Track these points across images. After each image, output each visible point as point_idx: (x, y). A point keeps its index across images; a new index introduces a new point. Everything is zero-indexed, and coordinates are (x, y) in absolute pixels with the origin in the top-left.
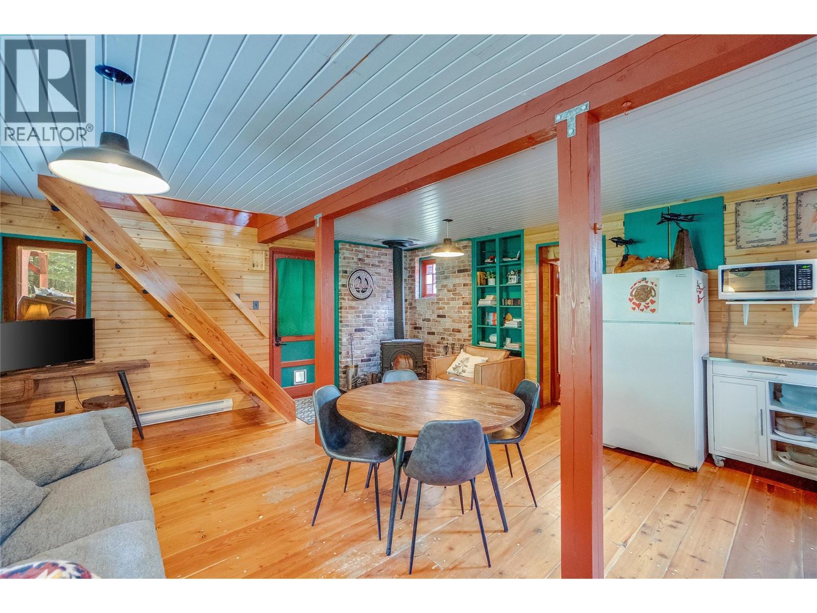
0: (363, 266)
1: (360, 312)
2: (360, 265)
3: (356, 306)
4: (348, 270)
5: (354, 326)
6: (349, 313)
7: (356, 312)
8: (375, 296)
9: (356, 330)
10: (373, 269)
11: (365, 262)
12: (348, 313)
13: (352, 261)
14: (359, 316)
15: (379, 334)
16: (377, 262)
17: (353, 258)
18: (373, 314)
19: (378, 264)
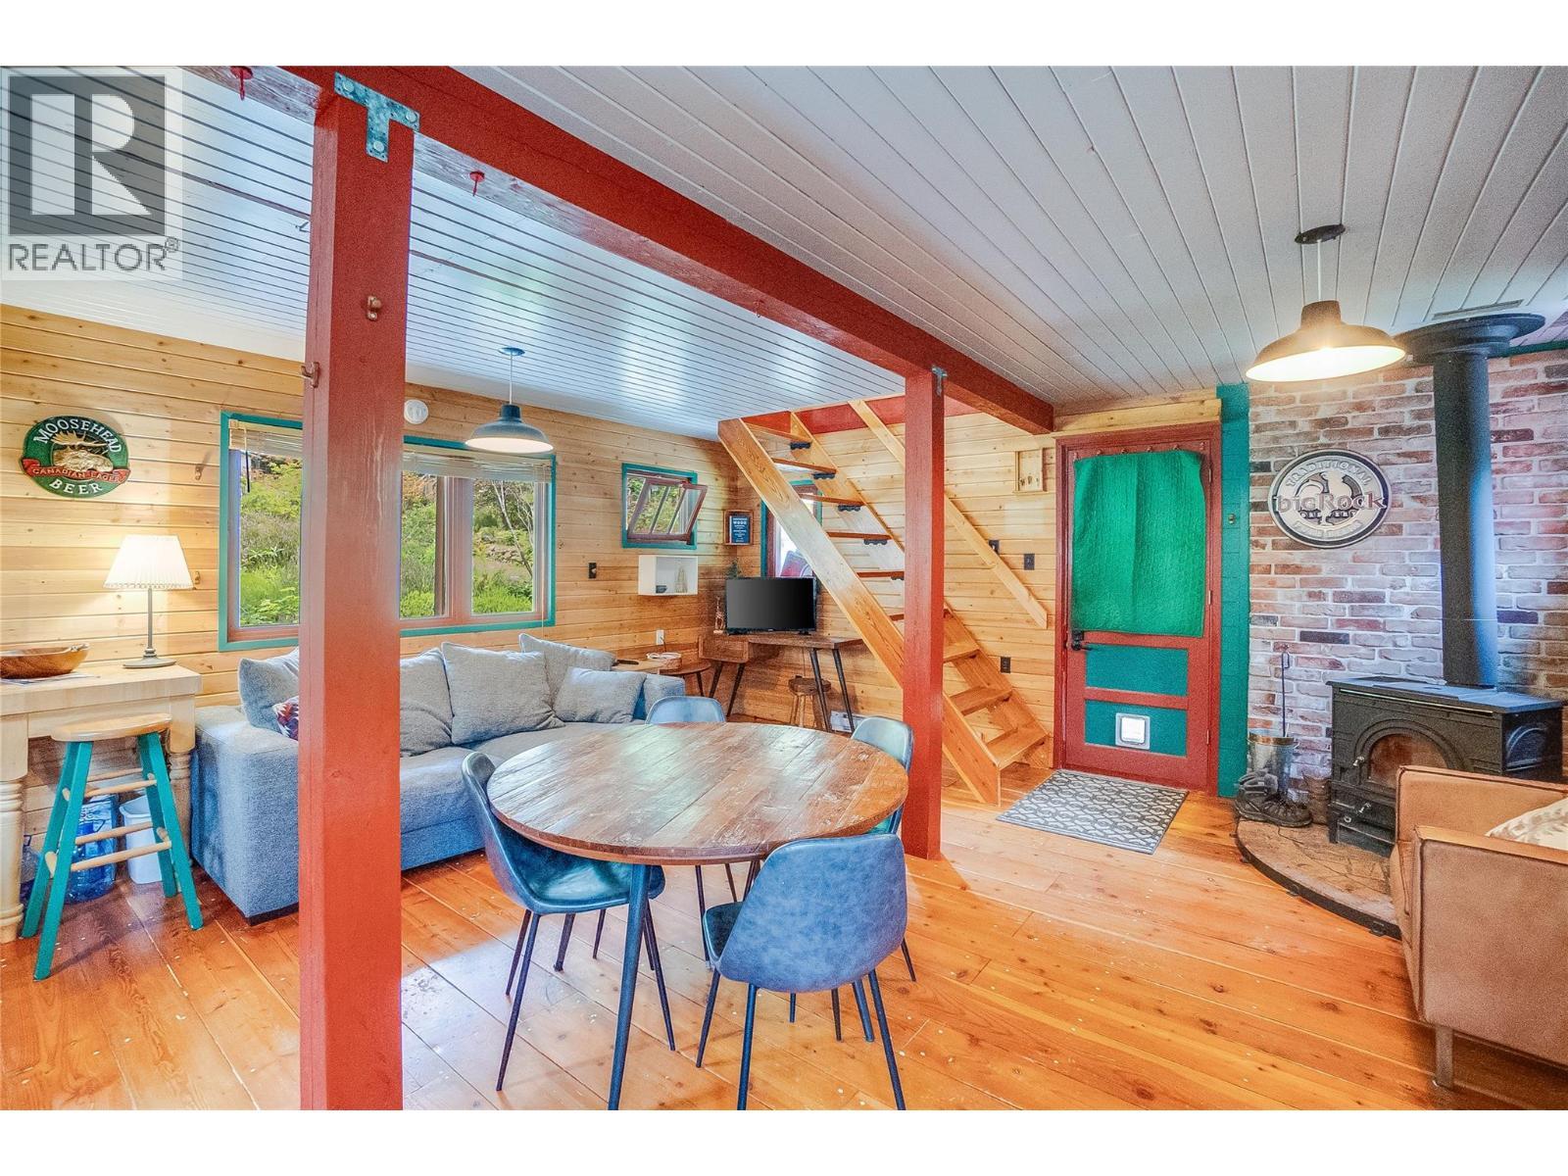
0: (1336, 440)
1: (1325, 583)
2: (1323, 440)
3: (1307, 565)
4: (1272, 459)
5: (1296, 622)
6: (1279, 584)
7: (1304, 583)
8: (1396, 530)
9: (1304, 637)
10: (1387, 444)
11: (1349, 426)
12: (1272, 583)
13: (1291, 432)
14: (1320, 596)
15: (1421, 659)
16: (1407, 416)
17: (1293, 424)
18: (1388, 592)
19: (1417, 423)
